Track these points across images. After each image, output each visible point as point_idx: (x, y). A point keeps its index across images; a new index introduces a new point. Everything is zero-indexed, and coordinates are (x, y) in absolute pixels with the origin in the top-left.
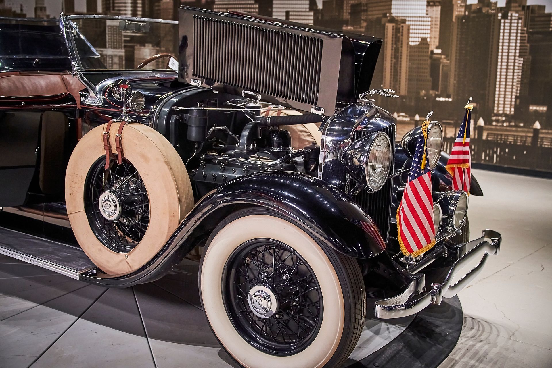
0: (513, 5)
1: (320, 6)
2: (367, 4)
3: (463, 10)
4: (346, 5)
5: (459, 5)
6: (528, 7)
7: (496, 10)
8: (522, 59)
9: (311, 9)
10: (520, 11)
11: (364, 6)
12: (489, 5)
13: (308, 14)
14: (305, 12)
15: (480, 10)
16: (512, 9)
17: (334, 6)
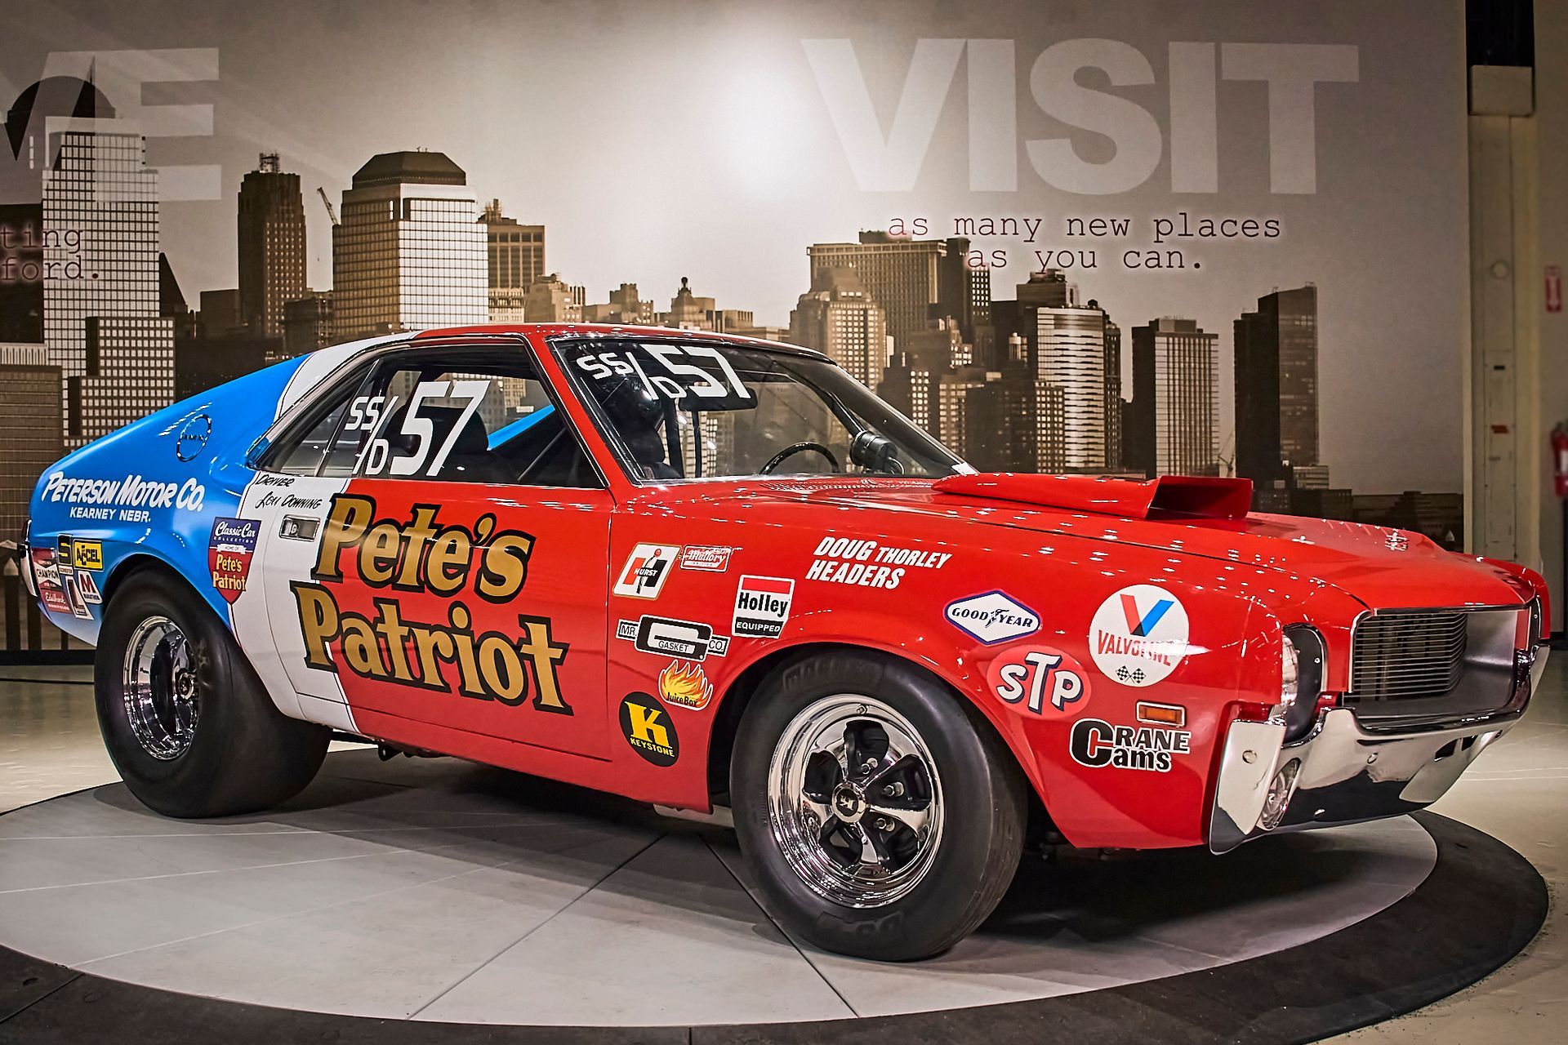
0: (686, 308)
1: (194, 305)
2: (330, 302)
3: (579, 316)
4: (273, 303)
5: (568, 307)
6: (719, 313)
7: (653, 318)
8: (716, 422)
9: (164, 315)
10: (703, 321)
11: (323, 308)
12: (635, 307)
13: (158, 324)
14: (149, 319)
15: (616, 318)
16: (686, 317)
17: (237, 305)
